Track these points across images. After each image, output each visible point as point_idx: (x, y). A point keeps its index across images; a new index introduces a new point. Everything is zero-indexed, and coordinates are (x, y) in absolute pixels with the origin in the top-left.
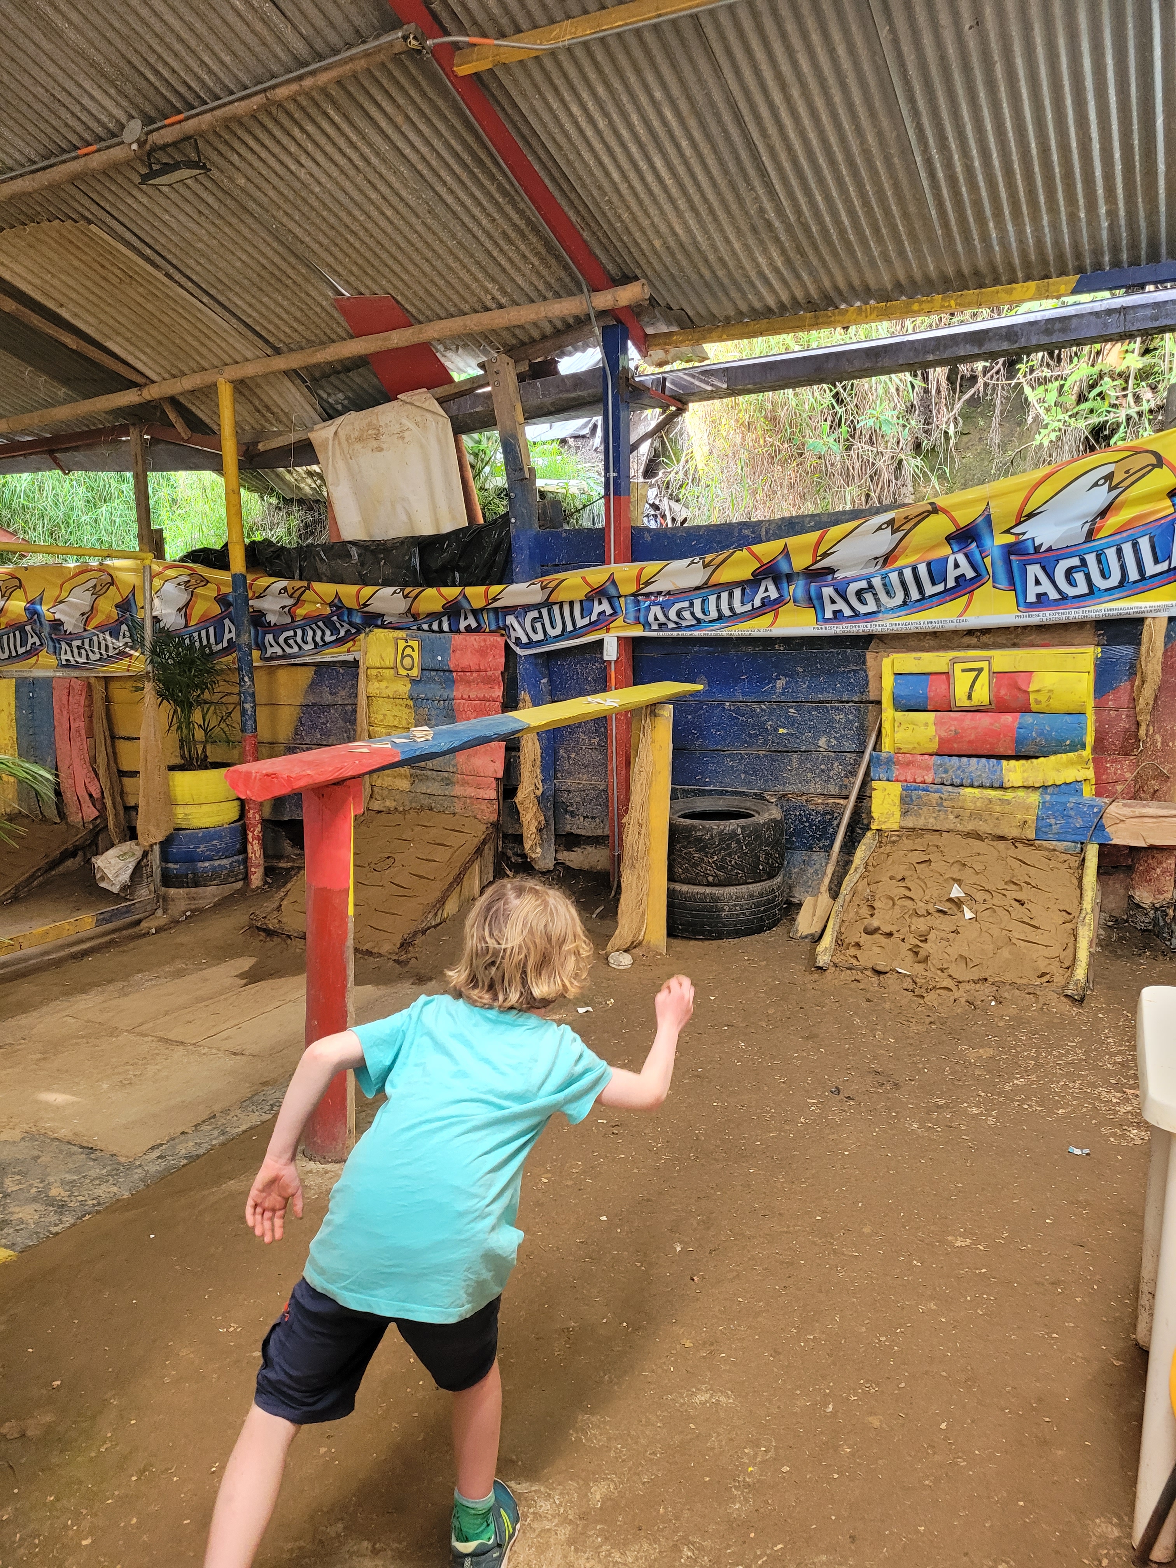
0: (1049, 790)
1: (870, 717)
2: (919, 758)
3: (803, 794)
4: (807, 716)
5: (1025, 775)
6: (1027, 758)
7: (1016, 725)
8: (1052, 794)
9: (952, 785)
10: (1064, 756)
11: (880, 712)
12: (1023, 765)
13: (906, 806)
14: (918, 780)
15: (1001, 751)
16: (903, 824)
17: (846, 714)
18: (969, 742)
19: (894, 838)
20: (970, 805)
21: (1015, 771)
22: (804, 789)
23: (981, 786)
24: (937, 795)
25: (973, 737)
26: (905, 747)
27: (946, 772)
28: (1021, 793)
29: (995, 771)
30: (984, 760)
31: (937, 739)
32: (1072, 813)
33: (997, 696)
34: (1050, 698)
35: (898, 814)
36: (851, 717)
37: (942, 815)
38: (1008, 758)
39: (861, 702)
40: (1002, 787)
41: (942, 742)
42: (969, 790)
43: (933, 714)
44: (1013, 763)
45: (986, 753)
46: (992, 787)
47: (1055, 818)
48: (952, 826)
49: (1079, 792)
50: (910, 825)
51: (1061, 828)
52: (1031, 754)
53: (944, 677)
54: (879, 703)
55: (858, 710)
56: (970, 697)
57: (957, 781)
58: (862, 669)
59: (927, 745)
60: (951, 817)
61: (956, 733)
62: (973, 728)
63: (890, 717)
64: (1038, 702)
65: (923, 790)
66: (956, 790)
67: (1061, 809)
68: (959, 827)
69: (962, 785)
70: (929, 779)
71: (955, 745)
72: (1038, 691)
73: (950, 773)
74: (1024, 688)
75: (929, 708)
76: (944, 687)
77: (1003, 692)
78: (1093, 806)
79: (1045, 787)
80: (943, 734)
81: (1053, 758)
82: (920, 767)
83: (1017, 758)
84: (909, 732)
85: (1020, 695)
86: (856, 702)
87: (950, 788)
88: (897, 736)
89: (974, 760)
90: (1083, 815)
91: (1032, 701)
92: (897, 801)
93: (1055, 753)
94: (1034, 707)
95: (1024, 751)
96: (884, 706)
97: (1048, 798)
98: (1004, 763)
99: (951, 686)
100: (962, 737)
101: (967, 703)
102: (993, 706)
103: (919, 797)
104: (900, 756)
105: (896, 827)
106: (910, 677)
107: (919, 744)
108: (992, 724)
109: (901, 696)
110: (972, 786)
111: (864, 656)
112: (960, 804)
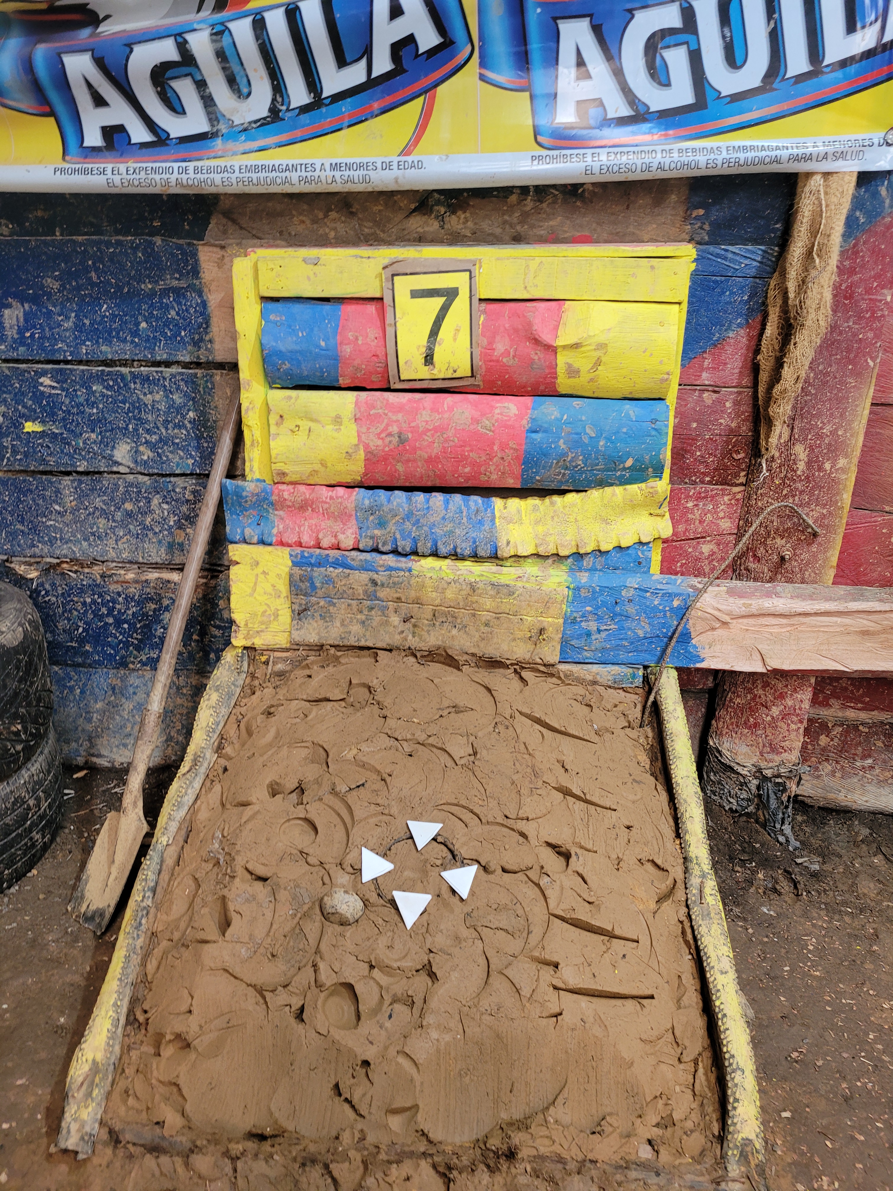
0: (587, 562)
1: (219, 400)
2: (325, 492)
3: (94, 562)
4: (82, 392)
5: (540, 529)
6: (543, 493)
7: (525, 423)
8: (592, 570)
9: (395, 552)
10: (618, 490)
11: (237, 388)
12: (535, 508)
13: (302, 599)
14: (325, 543)
15: (494, 479)
16: (298, 636)
17: (168, 392)
18: (430, 460)
19: (280, 667)
20: (432, 596)
21: (520, 521)
22: (95, 552)
23: (456, 556)
24: (364, 577)
25: (436, 449)
26: (294, 471)
27: (382, 524)
28: (532, 569)
29: (481, 522)
30: (457, 498)
31: (362, 455)
32: (631, 609)
33: (487, 357)
34: (598, 363)
35: (285, 616)
36: (178, 398)
37: (376, 618)
38: (506, 493)
39: (198, 365)
40: (495, 557)
41: (371, 459)
42: (430, 562)
43: (350, 396)
44: (514, 503)
45: (461, 482)
46: (475, 557)
47: (599, 619)
48: (396, 640)
49: (642, 565)
50: (313, 638)
51: (606, 640)
52: (553, 486)
53: (371, 309)
54: (234, 367)
55: (191, 381)
56: (429, 359)
57: (405, 545)
58: (191, 287)
59: (340, 467)
60: (395, 620)
61: (402, 441)
62: (436, 429)
63: (259, 402)
64: (572, 372)
65: (336, 564)
66: (403, 562)
67: (610, 600)
68: (412, 642)
69: (415, 553)
70: (348, 540)
71: (400, 467)
72: (576, 346)
73: (392, 527)
74: (546, 337)
75: (343, 381)
76: (373, 333)
77: (500, 347)
78: (671, 596)
79: (578, 556)
80: (375, 443)
81: (595, 494)
82: (328, 514)
83: (523, 493)
84: (301, 437)
85: (537, 356)
86: (186, 365)
87: (390, 560)
88: (278, 446)
89: (438, 498)
90: (650, 612)
91: (561, 369)
92: (283, 587)
93: (602, 484)
94: (563, 383)
95: (539, 479)
96: (245, 373)
97: (584, 578)
98: (498, 503)
99: (390, 331)
100: (414, 450)
101: (423, 372)
102: (478, 381)
103: (328, 580)
104: (286, 491)
105: (282, 641)
106: (297, 308)
107: (323, 464)
108: (475, 421)
109: (279, 354)
110: (435, 554)
111: (194, 255)
112: (413, 594)
